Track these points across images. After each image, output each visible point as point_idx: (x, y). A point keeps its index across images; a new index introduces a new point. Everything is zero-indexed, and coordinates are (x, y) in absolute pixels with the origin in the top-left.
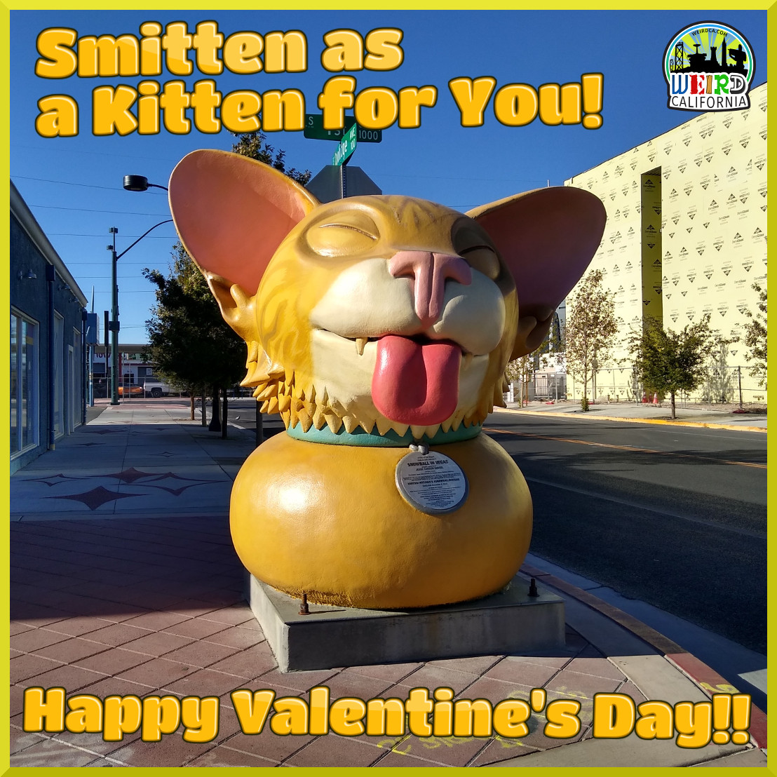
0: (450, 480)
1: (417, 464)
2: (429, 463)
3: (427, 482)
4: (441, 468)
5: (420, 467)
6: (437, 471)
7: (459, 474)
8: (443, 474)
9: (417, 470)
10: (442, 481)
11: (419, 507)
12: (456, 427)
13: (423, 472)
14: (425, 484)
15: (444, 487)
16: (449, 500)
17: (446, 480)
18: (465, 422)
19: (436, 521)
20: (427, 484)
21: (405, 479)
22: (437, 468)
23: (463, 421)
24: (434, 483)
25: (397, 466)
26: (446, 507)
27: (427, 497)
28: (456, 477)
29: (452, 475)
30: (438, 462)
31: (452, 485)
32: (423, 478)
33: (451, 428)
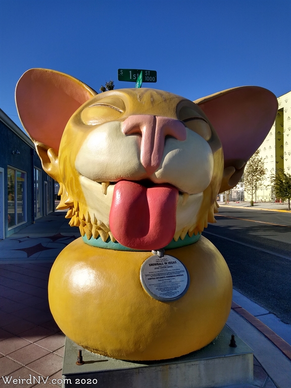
0: (177, 276)
1: (155, 264)
2: (164, 263)
3: (161, 278)
4: (171, 267)
5: (157, 266)
6: (169, 269)
7: (183, 271)
8: (173, 271)
9: (155, 268)
10: (171, 276)
11: (155, 296)
12: (183, 237)
13: (159, 270)
14: (159, 279)
15: (173, 281)
16: (176, 291)
17: (174, 276)
18: (189, 233)
19: (166, 306)
20: (161, 279)
21: (146, 275)
22: (169, 267)
23: (188, 233)
24: (166, 278)
25: (142, 266)
26: (173, 296)
27: (160, 289)
28: (181, 273)
29: (179, 272)
30: (170, 263)
31: (178, 279)
32: (159, 275)
33: (180, 238)
